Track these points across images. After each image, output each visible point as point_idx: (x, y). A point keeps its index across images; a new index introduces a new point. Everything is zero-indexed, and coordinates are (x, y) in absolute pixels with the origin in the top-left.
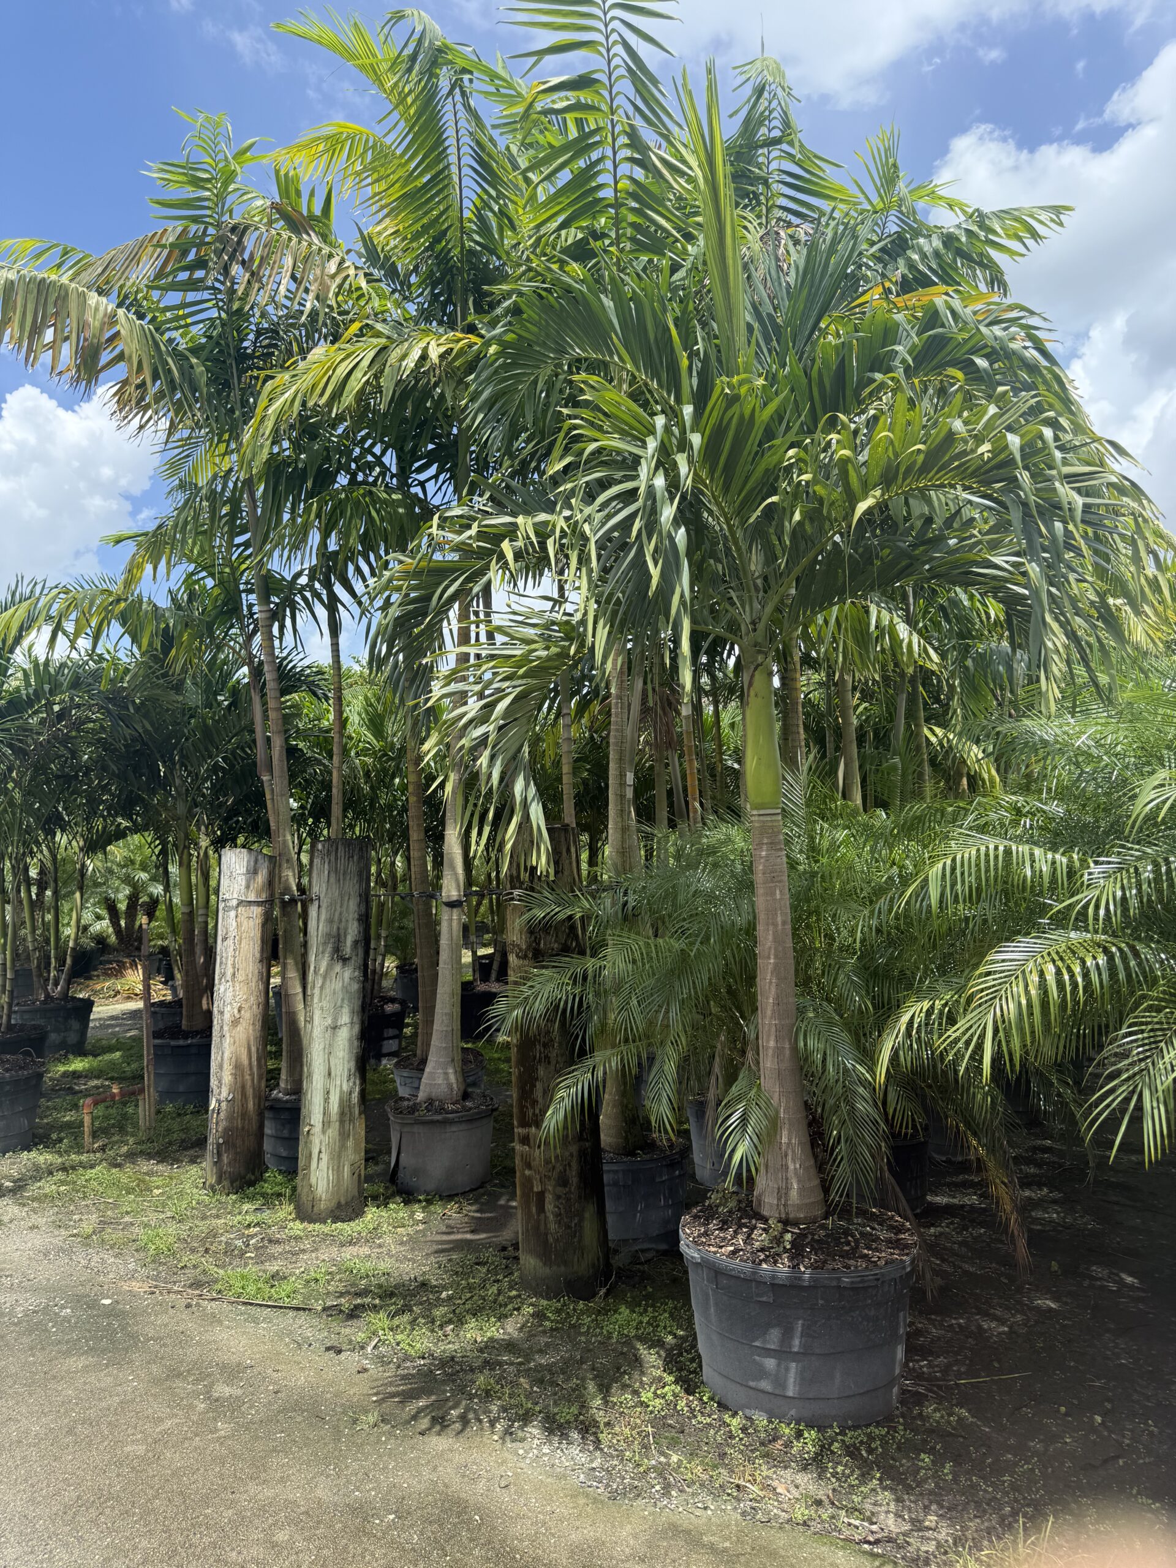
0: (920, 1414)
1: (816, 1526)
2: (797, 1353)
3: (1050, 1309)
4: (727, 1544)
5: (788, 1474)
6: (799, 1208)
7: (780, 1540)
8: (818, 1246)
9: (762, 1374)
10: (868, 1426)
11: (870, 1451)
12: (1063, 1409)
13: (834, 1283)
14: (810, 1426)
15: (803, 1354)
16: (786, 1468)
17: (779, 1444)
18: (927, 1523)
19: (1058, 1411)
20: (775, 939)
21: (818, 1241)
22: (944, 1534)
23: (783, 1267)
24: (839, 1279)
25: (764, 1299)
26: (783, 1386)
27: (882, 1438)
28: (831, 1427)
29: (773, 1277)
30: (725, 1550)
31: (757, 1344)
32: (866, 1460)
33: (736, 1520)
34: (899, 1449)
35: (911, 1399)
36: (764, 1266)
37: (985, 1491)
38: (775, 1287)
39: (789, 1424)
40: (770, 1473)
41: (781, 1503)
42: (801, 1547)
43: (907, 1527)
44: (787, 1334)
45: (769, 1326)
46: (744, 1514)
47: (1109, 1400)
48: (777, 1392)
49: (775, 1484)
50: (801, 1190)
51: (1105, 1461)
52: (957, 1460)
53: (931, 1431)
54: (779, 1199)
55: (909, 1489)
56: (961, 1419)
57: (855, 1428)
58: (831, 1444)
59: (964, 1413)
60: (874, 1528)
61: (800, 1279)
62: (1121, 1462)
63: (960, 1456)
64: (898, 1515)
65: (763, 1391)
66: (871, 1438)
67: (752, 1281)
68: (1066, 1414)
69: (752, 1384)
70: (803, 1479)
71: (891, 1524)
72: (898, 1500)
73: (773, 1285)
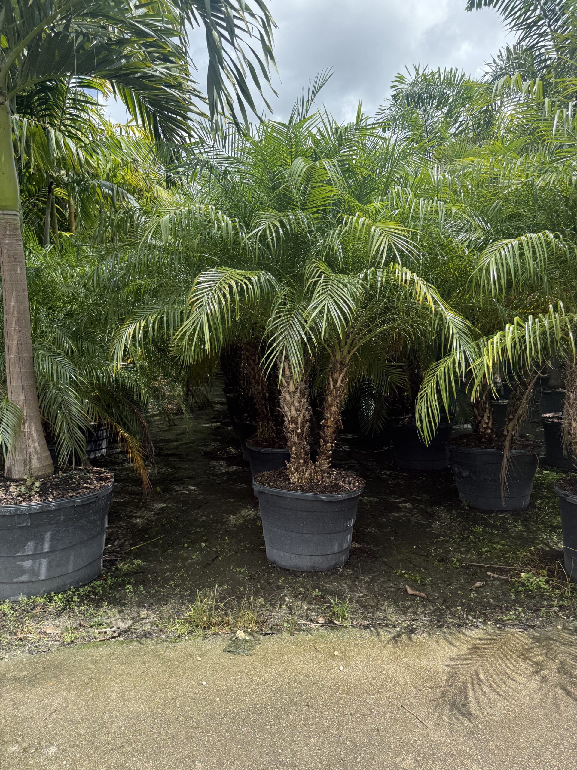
0: (117, 569)
1: (80, 641)
2: (47, 552)
3: (163, 507)
4: (25, 673)
5: (50, 622)
6: (40, 469)
7: (60, 657)
8: (56, 487)
9: (23, 571)
10: (90, 582)
11: (96, 594)
12: (186, 545)
13: (71, 504)
14: (57, 592)
15: (51, 552)
16: (47, 620)
17: (38, 609)
18: (142, 616)
19: (184, 547)
20: (17, 301)
21: (55, 485)
22: (153, 617)
23: (37, 501)
24: (74, 501)
25: (24, 525)
26: (38, 575)
27: (100, 586)
28: (70, 589)
29: (30, 509)
30: (25, 676)
31: (19, 554)
32: (94, 600)
33: (26, 657)
34: (111, 588)
35: (110, 563)
36: (24, 504)
37: (164, 592)
38: (32, 515)
39: (42, 597)
40: (38, 626)
41: (51, 638)
42: (75, 655)
43: (130, 623)
44: (40, 541)
45: (27, 540)
46: (30, 652)
47: (205, 536)
48: (34, 579)
49: (44, 629)
50: (39, 459)
51: (213, 560)
52: (143, 583)
53: (125, 575)
54: (25, 466)
55: (124, 605)
56: (138, 565)
57: (84, 586)
58: (72, 598)
59: (139, 561)
60: (113, 629)
61: (49, 506)
62: (220, 558)
63: (144, 581)
64: (123, 619)
65: (23, 582)
66: (94, 587)
67: (17, 515)
68: (188, 547)
69: (15, 580)
70: (60, 621)
71: (122, 625)
72: (120, 612)
73: (30, 514)
